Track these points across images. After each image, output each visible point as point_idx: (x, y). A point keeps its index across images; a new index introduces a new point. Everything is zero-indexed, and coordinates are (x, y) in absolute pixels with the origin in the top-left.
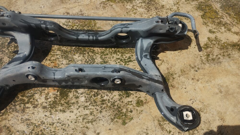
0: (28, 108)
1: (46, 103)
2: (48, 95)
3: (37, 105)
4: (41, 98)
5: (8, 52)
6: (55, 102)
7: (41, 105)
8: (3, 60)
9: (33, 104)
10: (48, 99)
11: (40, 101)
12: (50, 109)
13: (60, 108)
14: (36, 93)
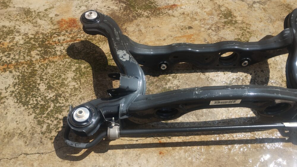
0: (33, 35)
1: (15, 35)
2: (11, 41)
3: (24, 35)
4: (18, 40)
5: (38, 98)
6: (8, 34)
7: (20, 35)
8: (46, 88)
9: (27, 36)
10: (12, 38)
11: (20, 37)
12: (14, 30)
13: (5, 29)
14: (20, 44)
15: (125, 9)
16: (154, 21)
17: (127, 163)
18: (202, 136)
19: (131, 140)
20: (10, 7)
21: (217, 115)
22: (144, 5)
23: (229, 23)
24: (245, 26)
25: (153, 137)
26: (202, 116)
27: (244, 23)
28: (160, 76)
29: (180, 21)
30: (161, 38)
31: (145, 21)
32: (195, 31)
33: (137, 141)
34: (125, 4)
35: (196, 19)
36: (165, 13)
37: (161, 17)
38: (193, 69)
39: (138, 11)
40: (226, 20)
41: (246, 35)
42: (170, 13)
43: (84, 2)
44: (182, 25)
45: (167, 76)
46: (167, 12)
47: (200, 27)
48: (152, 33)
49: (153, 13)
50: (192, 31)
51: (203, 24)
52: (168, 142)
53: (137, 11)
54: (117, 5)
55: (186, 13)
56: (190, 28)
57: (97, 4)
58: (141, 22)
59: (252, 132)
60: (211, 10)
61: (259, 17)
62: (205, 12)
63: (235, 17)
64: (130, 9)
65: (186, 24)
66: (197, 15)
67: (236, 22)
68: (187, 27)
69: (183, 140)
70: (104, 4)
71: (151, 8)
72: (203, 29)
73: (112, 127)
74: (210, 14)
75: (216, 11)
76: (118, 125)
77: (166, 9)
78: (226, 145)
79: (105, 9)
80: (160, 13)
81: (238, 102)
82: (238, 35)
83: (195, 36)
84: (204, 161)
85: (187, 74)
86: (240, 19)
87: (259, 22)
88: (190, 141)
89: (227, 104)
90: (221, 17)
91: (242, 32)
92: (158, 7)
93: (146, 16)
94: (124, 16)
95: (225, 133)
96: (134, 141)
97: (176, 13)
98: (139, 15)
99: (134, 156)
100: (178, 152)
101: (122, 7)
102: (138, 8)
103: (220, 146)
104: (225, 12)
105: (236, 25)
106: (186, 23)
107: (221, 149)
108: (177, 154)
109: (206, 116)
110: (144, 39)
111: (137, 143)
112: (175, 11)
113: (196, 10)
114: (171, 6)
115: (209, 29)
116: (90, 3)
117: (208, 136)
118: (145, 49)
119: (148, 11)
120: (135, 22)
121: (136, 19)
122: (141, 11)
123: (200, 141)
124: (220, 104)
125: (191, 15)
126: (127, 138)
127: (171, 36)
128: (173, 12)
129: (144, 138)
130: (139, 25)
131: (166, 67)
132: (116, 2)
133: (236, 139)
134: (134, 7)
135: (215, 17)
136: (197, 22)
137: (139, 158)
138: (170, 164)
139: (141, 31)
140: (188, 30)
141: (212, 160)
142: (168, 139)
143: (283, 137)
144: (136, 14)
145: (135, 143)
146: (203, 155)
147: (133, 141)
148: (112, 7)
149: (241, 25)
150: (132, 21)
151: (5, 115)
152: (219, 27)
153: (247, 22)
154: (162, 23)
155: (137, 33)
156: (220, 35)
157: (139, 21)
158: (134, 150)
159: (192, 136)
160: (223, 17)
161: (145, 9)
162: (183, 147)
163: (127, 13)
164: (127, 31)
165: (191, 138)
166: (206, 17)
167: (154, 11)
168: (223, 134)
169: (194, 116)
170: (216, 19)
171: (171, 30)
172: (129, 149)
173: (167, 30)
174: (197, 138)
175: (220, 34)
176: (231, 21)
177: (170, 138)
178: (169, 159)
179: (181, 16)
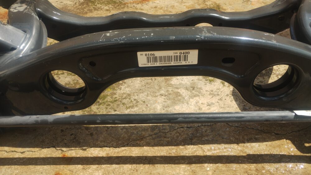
15: (82, 4)
18: (145, 148)
19: (12, 151)
22: (107, 1)
25: (54, 147)
31: (103, 14)
33: (22, 153)
36: (131, 7)
37: (125, 10)
39: (98, 6)
42: (138, 6)
46: (134, 6)
49: (116, 7)
52: (78, 156)
53: (96, 6)
55: (159, 7)
59: (240, 144)
60: (192, 5)
62: (184, 6)
63: (225, 9)
64: (87, 4)
66: (173, 9)
69: (108, 154)
71: (115, 3)
74: (191, 8)
75: (199, 5)
77: (134, 3)
78: (187, 164)
80: (125, 7)
81: (193, 57)
88: (120, 155)
89: (173, 64)
92: (125, 2)
93: (106, 9)
94: (77, 10)
95: (188, 144)
96: (18, 153)
97: (146, 7)
98: (97, 9)
101: (78, 2)
102: (98, 3)
103: (176, 165)
104: (212, 6)
107: (178, 171)
111: (22, 156)
112: (145, 5)
113: (172, 4)
117: (156, 148)
119: (110, 6)
120: (90, 14)
121: (92, 12)
122: (100, 6)
123: (139, 155)
124: (158, 64)
125: (166, 8)
126: (6, 148)
128: (142, 6)
129: (38, 149)
133: (209, 154)
134: (93, 2)
142: (81, 151)
143: (302, 154)
144: (94, 8)
145: (17, 155)
147: (15, 153)
148: (65, 2)
150: (86, 13)
158: (9, 168)
159: (126, 148)
161: (107, 4)
162: (104, 166)
163: (83, 7)
165: (123, 151)
167: (118, 6)
168: (184, 145)
174: (135, 152)
177: (85, 150)
179: (152, 10)
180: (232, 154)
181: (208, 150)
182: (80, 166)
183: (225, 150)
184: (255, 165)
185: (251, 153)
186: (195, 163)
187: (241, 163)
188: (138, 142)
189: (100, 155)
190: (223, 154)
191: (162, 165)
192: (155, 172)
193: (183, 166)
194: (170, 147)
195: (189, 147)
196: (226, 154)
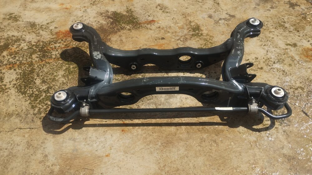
0: (35, 42)
1: (21, 43)
2: (17, 47)
3: (28, 42)
4: (23, 46)
5: (34, 89)
6: (16, 41)
7: (25, 42)
8: (41, 82)
9: (31, 43)
10: (19, 44)
11: (25, 44)
12: (21, 39)
13: (14, 38)
14: (25, 49)
15: (112, 23)
16: (134, 33)
17: (96, 137)
18: (158, 119)
19: (101, 121)
20: (19, 21)
21: (171, 104)
22: (128, 21)
23: (196, 35)
24: (209, 38)
25: (119, 119)
26: (160, 105)
27: (208, 35)
28: (132, 75)
29: (155, 33)
30: (138, 47)
31: (127, 33)
32: (166, 41)
33: (106, 121)
34: (113, 20)
35: (169, 32)
36: (144, 27)
37: (140, 29)
38: (159, 70)
39: (123, 25)
40: (194, 33)
41: (208, 45)
42: (148, 26)
43: (79, 17)
44: (156, 36)
45: (138, 75)
46: (146, 26)
47: (171, 38)
48: (130, 42)
49: (134, 27)
50: (164, 41)
51: (174, 36)
52: (130, 123)
53: (121, 25)
54: (106, 20)
55: (161, 27)
56: (163, 38)
57: (90, 19)
58: (123, 34)
60: (182, 25)
61: (222, 31)
62: (177, 26)
63: (202, 30)
64: (116, 24)
65: (160, 36)
66: (170, 29)
67: (202, 34)
68: (160, 38)
69: (142, 122)
70: (95, 19)
71: (133, 22)
72: (173, 40)
73: (83, 107)
74: (182, 28)
75: (187, 25)
76: (88, 106)
77: (145, 23)
78: (175, 126)
79: (96, 24)
80: (140, 27)
81: (177, 89)
82: (201, 45)
83: (166, 45)
84: (156, 137)
85: (154, 74)
86: (205, 32)
87: (221, 34)
88: (147, 123)
90: (190, 31)
91: (205, 43)
92: (139, 22)
93: (128, 29)
94: (110, 29)
97: (153, 27)
98: (123, 28)
99: (102, 132)
100: (137, 130)
101: (109, 22)
102: (122, 23)
103: (170, 127)
104: (194, 27)
105: (202, 37)
106: (160, 34)
107: (171, 129)
108: (135, 131)
109: (163, 105)
110: (124, 47)
111: (106, 123)
112: (153, 25)
113: (170, 25)
114: (150, 21)
115: (178, 40)
116: (84, 19)
117: (162, 119)
118: (117, 52)
119: (131, 25)
120: (119, 33)
121: (120, 31)
122: (124, 25)
123: (155, 123)
125: (166, 28)
126: (98, 120)
127: (146, 45)
128: (151, 26)
129: (112, 120)
130: (121, 36)
131: (135, 67)
132: (105, 18)
133: (184, 122)
134: (119, 22)
135: (185, 31)
136: (169, 34)
137: (105, 134)
138: (129, 138)
139: (122, 40)
140: (161, 41)
141: (162, 137)
142: (131, 121)
143: (222, 122)
144: (120, 27)
145: (104, 123)
146: (155, 133)
148: (101, 22)
149: (206, 37)
150: (116, 32)
151: (7, 101)
152: (187, 38)
153: (211, 35)
154: (140, 34)
155: (119, 42)
156: (186, 45)
157: (122, 33)
158: (103, 128)
159: (150, 119)
160: (192, 30)
161: (128, 23)
162: (141, 127)
163: (113, 26)
164: (111, 41)
165: (148, 121)
166: (178, 30)
167: (135, 25)
168: (174, 118)
169: (154, 105)
170: (186, 32)
171: (147, 40)
172: (99, 127)
173: (144, 40)
174: (153, 121)
175: (187, 43)
176: (198, 34)
177: (132, 120)
178: (129, 135)
179: (157, 30)
180: (194, 122)
181: (184, 120)
182: (131, 127)
183: (191, 120)
184: (202, 126)
185: (201, 121)
186: (178, 126)
187: (197, 126)
188: (154, 117)
189: (139, 123)
190: (190, 122)
191: (165, 127)
192: (162, 129)
193: (173, 127)
194: (168, 119)
195: (176, 119)
196: (191, 122)
